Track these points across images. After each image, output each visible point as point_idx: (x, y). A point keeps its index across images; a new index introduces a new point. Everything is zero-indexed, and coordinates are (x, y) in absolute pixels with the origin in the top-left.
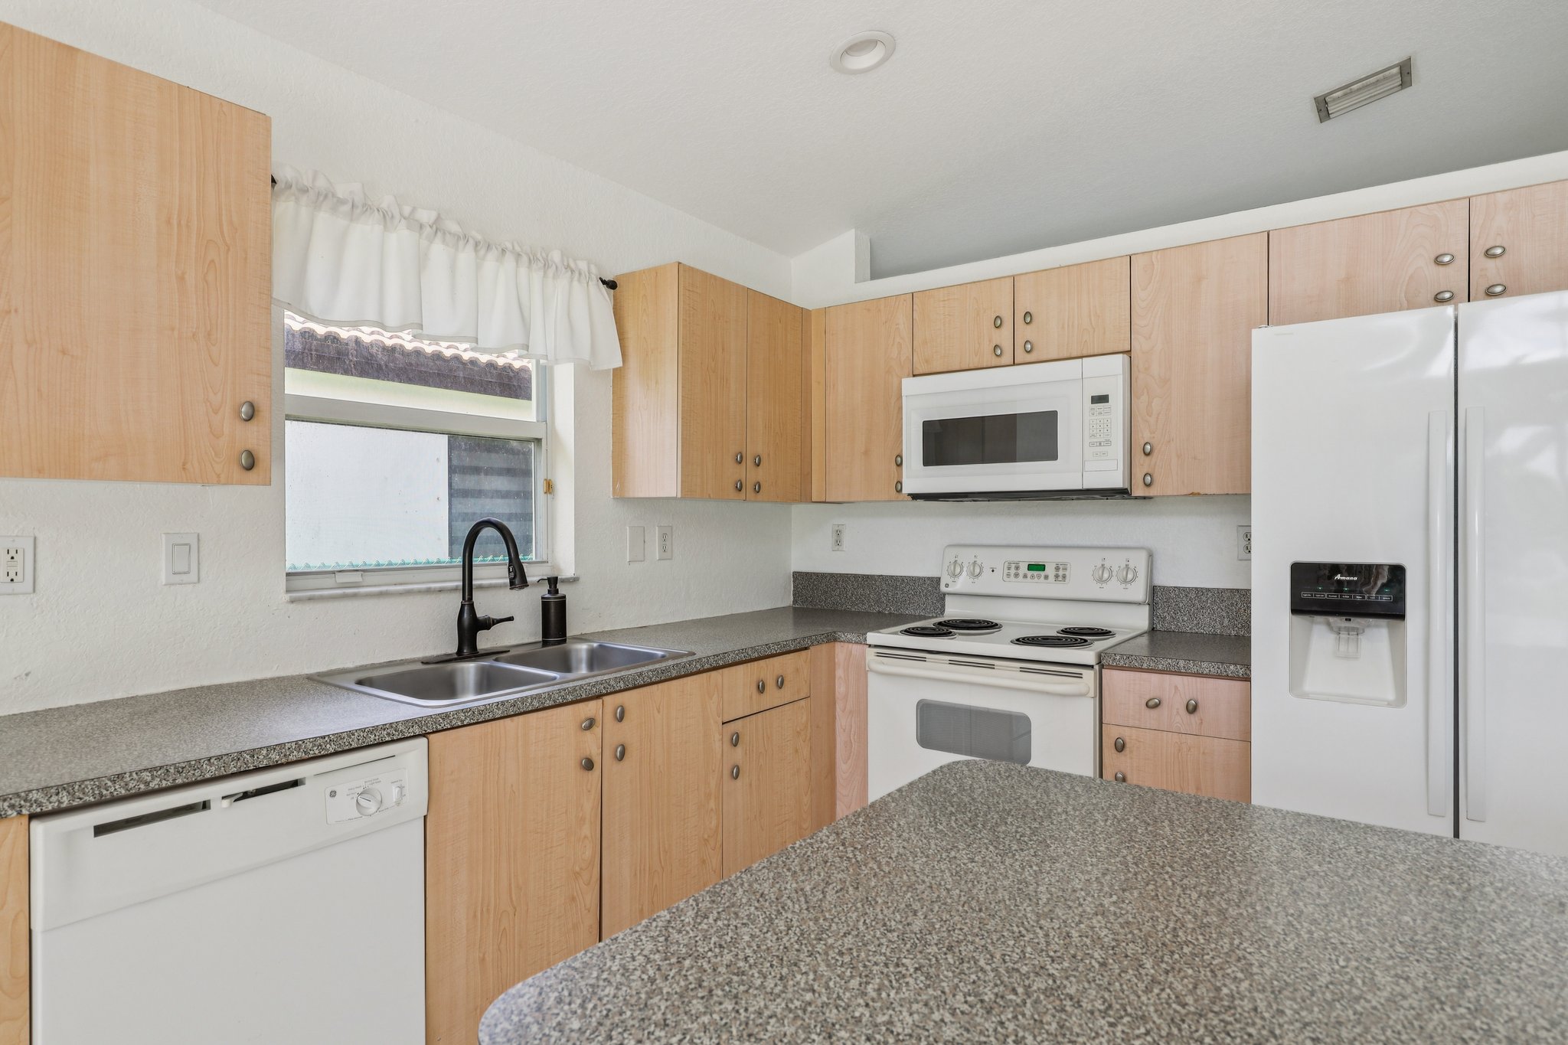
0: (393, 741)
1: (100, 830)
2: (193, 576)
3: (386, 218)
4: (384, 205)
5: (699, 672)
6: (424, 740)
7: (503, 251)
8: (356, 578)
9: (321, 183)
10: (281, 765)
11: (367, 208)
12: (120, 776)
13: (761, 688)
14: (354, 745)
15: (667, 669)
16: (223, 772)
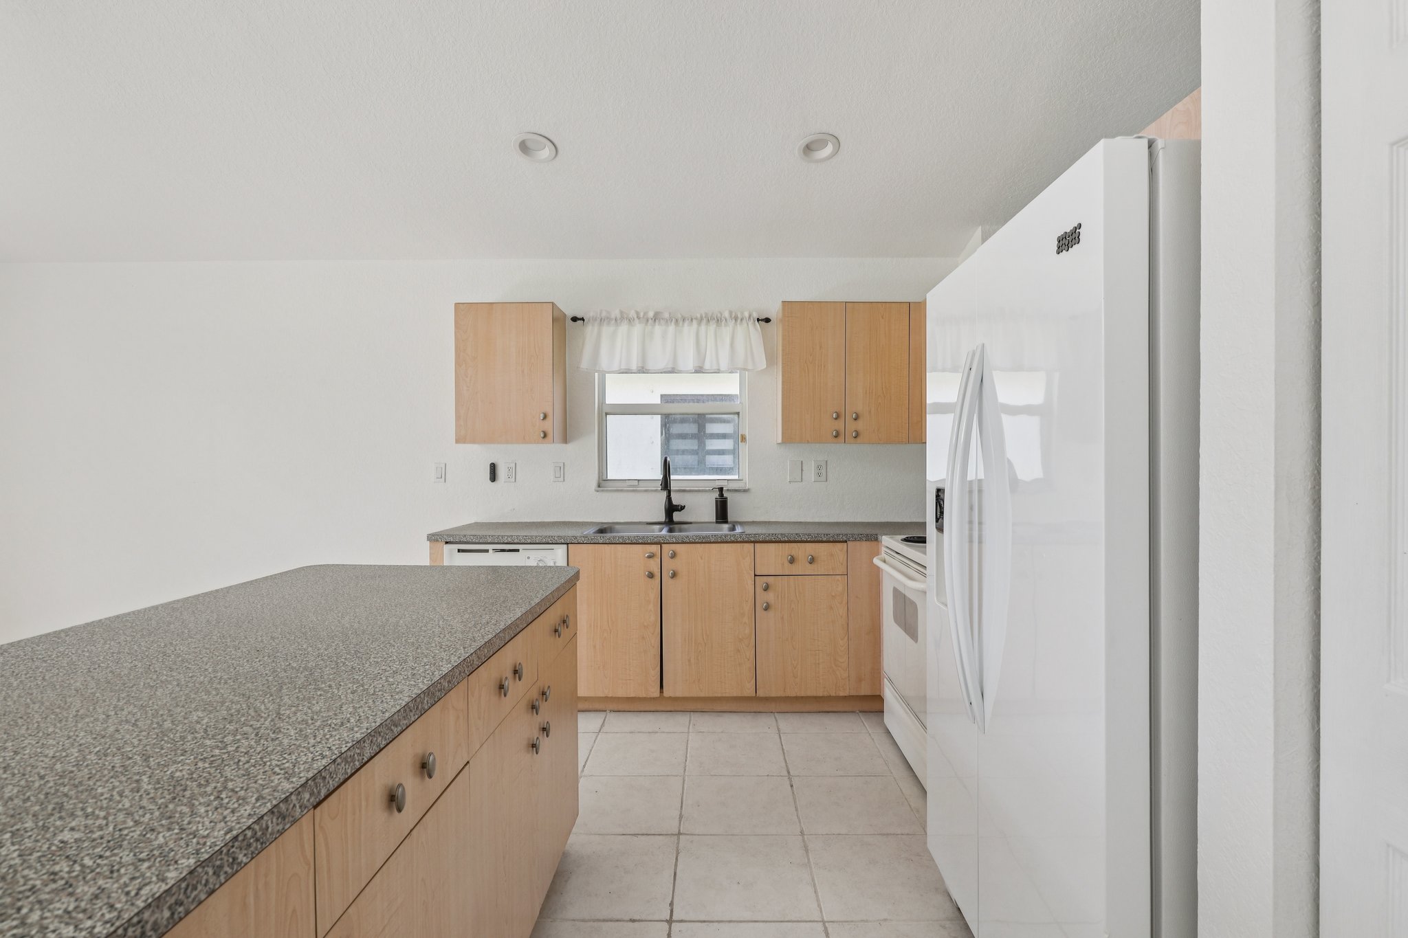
0: (552, 544)
1: (459, 551)
2: (562, 479)
3: (630, 321)
4: (631, 316)
5: (733, 542)
6: (565, 546)
7: (692, 320)
8: (636, 483)
9: (604, 314)
10: (512, 544)
11: (622, 318)
12: (465, 536)
13: (792, 561)
14: (537, 542)
15: (707, 537)
16: (493, 541)
